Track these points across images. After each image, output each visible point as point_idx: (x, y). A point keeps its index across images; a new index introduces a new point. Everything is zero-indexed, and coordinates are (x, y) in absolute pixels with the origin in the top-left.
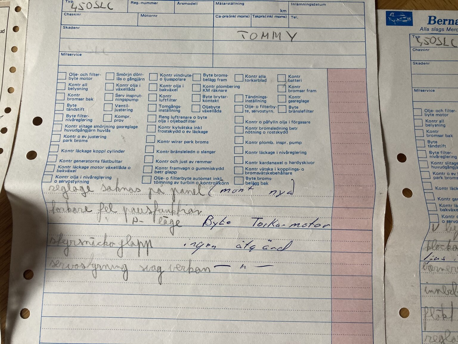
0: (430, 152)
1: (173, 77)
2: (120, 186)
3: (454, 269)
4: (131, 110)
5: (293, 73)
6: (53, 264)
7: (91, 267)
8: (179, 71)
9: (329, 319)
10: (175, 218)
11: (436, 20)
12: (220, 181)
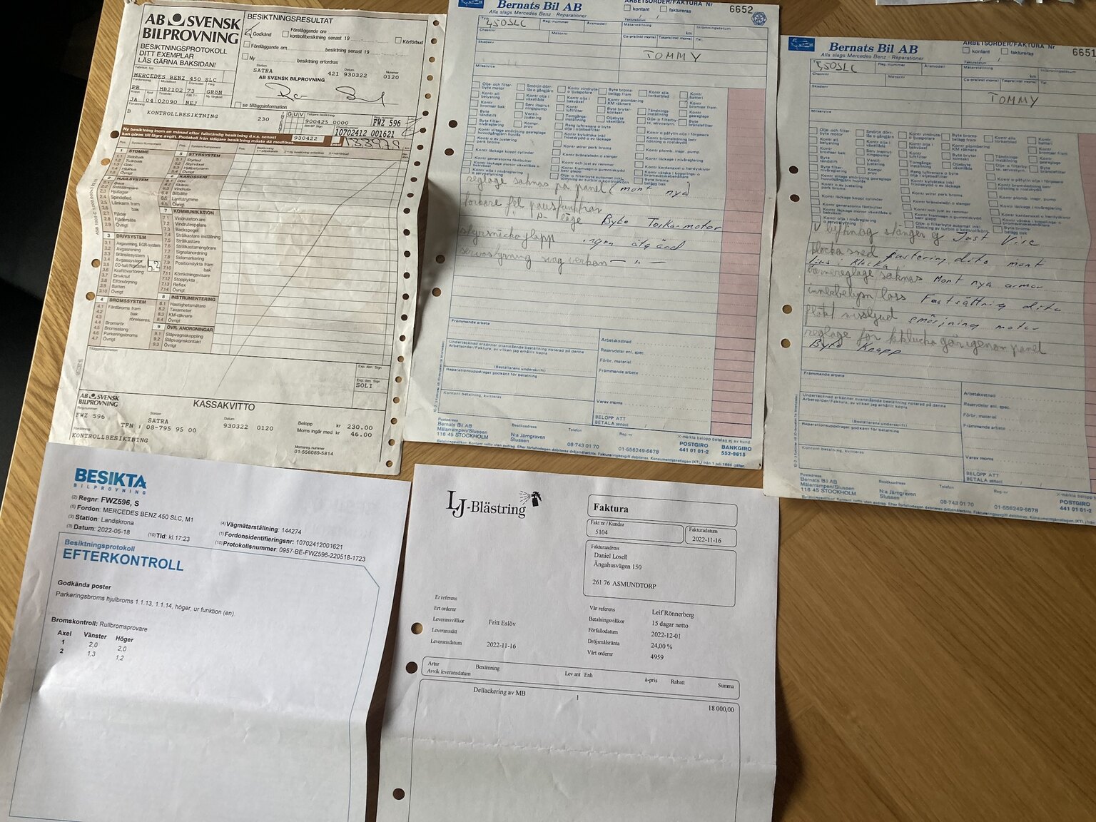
0: (822, 167)
1: (580, 90)
2: (530, 180)
3: (837, 273)
4: (540, 119)
5: (695, 91)
6: (462, 251)
7: (497, 256)
8: (586, 85)
9: (715, 310)
10: (576, 215)
11: (838, 47)
12: (620, 180)
